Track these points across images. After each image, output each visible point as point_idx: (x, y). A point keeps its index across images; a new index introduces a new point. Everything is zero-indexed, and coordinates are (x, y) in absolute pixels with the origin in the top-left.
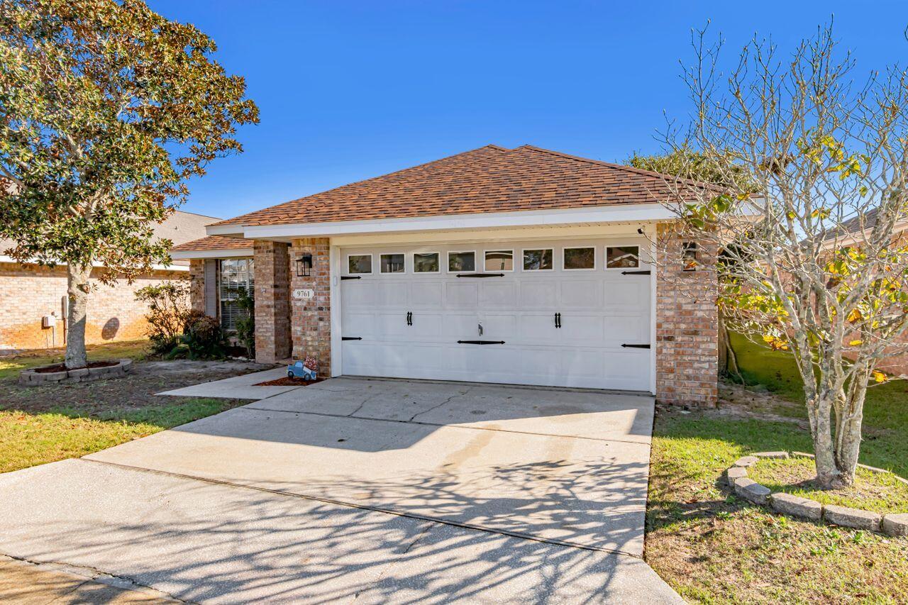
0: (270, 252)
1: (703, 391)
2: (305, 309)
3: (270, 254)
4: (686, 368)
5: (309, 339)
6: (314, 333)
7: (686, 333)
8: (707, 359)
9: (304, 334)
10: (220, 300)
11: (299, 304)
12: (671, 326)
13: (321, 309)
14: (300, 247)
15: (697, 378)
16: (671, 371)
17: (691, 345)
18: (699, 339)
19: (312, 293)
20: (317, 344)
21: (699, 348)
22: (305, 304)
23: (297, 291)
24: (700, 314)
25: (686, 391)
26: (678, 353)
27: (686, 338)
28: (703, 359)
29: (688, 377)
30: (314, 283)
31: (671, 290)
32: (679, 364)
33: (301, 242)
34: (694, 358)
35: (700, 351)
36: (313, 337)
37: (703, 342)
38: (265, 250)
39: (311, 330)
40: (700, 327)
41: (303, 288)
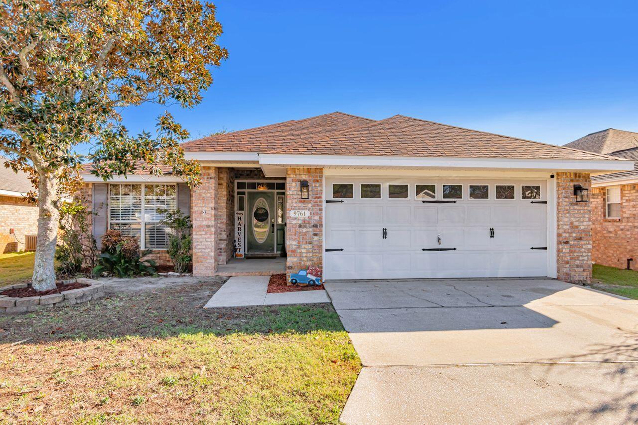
0: (211, 178)
1: (585, 274)
2: (300, 226)
3: (211, 180)
4: (575, 260)
5: (304, 251)
6: (310, 246)
7: (576, 239)
8: (586, 254)
9: (299, 247)
10: (110, 221)
11: (294, 222)
12: (567, 235)
13: (316, 226)
14: (296, 175)
15: (581, 266)
16: (567, 263)
17: (579, 246)
18: (582, 242)
19: (308, 214)
20: (311, 255)
21: (582, 248)
22: (300, 222)
23: (293, 211)
24: (582, 227)
25: (576, 275)
26: (571, 251)
27: (576, 242)
28: (585, 254)
29: (577, 266)
30: (310, 205)
31: (568, 213)
32: (572, 258)
33: (297, 170)
34: (579, 254)
35: (583, 250)
36: (308, 250)
37: (585, 244)
38: (206, 177)
39: (306, 243)
40: (583, 235)
41: (299, 209)
